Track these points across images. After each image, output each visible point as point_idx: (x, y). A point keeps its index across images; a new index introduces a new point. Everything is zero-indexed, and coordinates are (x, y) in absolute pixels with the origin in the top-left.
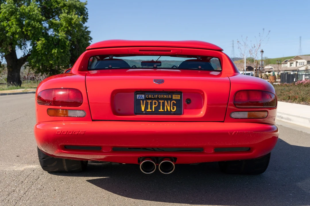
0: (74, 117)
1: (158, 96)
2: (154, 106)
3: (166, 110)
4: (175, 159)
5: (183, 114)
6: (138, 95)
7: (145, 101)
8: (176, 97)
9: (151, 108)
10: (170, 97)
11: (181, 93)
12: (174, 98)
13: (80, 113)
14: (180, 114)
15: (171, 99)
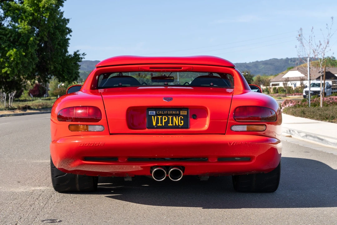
0: (94, 131)
1: (167, 112)
2: (164, 121)
3: (174, 125)
4: (183, 168)
5: (190, 128)
6: (150, 112)
7: (156, 117)
8: (184, 113)
9: (162, 123)
10: (178, 112)
11: (188, 109)
12: (181, 114)
13: (98, 128)
14: (187, 128)
15: (179, 115)
